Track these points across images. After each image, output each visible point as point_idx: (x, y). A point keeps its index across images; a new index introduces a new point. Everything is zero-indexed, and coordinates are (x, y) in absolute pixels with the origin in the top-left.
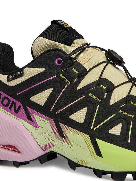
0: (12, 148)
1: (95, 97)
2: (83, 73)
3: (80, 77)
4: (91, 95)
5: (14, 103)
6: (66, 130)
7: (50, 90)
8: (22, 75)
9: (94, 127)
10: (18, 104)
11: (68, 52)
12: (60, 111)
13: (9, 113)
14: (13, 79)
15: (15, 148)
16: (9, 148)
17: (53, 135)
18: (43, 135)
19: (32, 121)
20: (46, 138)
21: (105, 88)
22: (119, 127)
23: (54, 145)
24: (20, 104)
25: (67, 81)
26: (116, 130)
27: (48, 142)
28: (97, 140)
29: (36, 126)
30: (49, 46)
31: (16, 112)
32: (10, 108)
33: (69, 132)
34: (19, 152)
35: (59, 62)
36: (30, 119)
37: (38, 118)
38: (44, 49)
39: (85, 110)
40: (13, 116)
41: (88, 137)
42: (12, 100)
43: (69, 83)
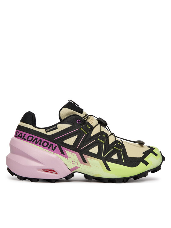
0: (52, 171)
1: (101, 141)
2: (92, 128)
3: (91, 130)
4: (98, 139)
5: (52, 145)
6: (87, 158)
7: (76, 137)
8: (57, 128)
9: (103, 156)
10: (54, 145)
11: (82, 117)
12: (83, 148)
13: (48, 151)
14: (49, 131)
15: (54, 171)
16: (50, 171)
17: (79, 162)
18: (72, 162)
19: (64, 155)
20: (73, 164)
21: (105, 136)
22: (116, 155)
23: (78, 168)
24: (56, 145)
25: (85, 132)
26: (115, 157)
27: (74, 166)
28: (107, 162)
29: (67, 157)
30: (71, 113)
31: (53, 150)
32: (49, 148)
33: (89, 159)
34: (56, 173)
35: (78, 121)
36: (63, 153)
37: (68, 152)
38: (70, 114)
39: (97, 147)
40: (51, 152)
41: (101, 161)
42: (50, 143)
43: (86, 133)
